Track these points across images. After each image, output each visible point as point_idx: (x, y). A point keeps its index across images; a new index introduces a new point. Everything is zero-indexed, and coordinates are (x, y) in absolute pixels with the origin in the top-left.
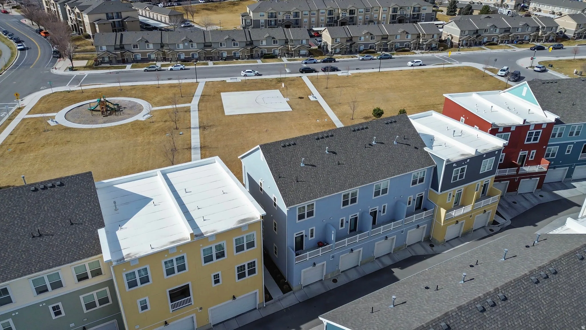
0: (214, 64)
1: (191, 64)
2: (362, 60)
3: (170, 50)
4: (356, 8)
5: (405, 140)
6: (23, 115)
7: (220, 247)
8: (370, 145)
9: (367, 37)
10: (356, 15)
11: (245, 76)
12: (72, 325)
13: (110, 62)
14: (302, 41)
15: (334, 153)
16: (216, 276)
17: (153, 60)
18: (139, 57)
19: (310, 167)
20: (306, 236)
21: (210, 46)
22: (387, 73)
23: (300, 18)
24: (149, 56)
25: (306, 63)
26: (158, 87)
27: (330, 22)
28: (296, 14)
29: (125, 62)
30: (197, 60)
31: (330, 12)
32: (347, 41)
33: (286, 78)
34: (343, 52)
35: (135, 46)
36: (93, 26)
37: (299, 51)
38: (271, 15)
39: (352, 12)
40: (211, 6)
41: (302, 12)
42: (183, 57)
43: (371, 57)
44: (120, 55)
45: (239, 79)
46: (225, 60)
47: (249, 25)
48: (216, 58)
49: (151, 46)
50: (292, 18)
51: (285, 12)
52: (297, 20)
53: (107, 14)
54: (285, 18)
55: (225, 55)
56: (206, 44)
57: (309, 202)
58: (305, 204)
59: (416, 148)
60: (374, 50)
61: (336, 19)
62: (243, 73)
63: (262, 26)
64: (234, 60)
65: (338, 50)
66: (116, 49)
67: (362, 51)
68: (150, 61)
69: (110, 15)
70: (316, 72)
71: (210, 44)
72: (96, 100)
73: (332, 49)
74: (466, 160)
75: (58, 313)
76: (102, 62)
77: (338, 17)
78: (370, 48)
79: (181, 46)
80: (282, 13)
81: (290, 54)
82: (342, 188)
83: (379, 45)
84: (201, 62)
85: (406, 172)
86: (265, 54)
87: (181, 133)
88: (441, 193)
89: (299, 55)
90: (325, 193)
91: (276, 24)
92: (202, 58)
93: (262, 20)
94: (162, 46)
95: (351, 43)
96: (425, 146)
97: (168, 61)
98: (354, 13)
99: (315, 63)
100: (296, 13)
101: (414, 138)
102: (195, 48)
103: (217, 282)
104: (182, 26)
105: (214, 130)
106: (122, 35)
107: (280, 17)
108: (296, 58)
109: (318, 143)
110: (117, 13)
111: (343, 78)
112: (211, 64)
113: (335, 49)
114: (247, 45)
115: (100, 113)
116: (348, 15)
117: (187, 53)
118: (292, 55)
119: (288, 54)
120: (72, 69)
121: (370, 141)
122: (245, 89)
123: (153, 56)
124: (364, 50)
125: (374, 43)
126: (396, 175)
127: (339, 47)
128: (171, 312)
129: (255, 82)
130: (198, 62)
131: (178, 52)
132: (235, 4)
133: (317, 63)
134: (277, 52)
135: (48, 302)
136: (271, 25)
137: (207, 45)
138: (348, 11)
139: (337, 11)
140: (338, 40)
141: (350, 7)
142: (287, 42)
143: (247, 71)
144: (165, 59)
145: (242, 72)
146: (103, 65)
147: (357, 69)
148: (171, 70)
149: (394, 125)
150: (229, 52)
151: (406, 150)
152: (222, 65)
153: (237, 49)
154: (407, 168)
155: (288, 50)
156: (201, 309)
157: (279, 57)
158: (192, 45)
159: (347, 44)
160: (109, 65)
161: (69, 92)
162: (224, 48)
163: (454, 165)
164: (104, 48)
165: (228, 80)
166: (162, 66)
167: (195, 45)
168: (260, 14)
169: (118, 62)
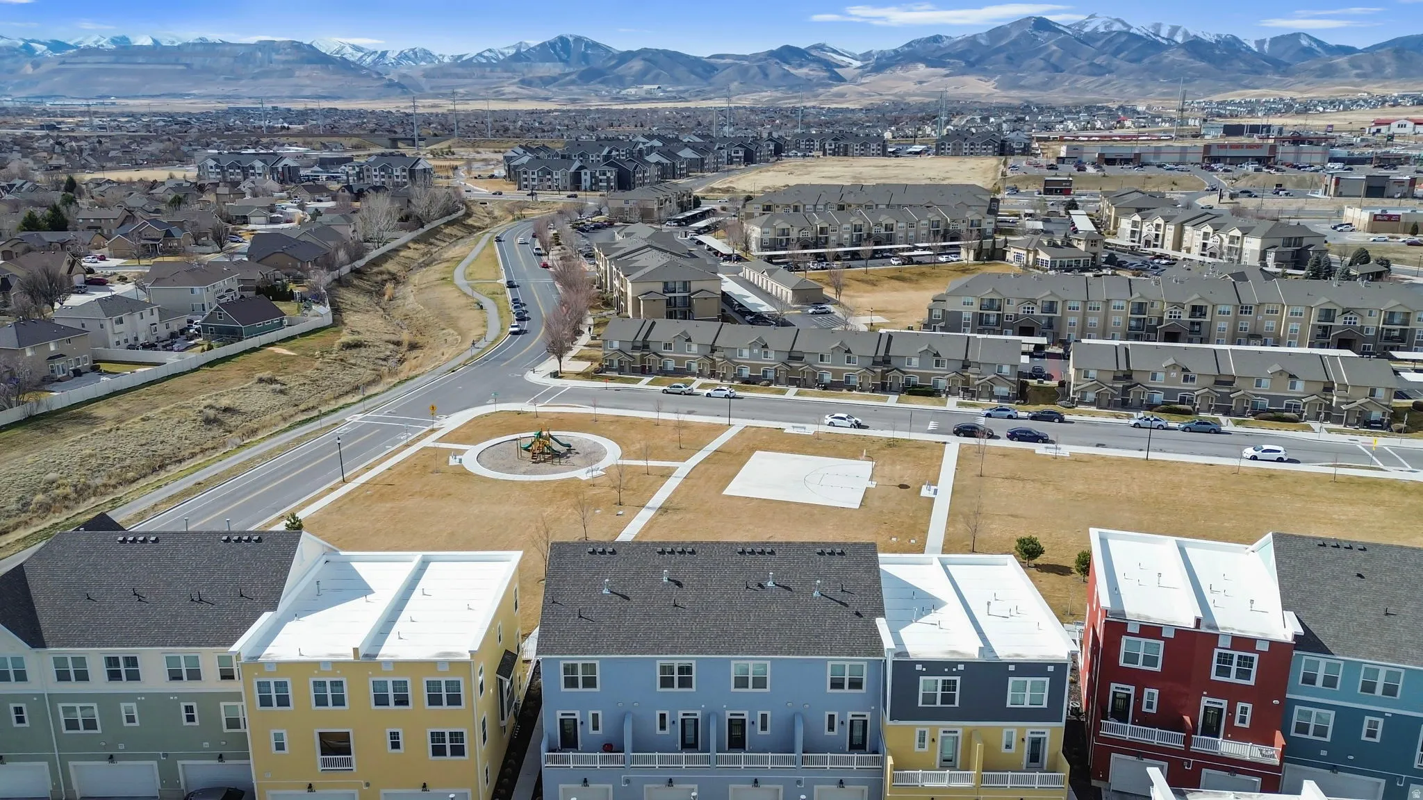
0: (797, 394)
1: (756, 388)
2: (1134, 426)
3: (724, 358)
4: (1210, 303)
5: (842, 594)
6: (428, 442)
7: (400, 686)
8: (760, 585)
9: (1173, 374)
10: (1208, 319)
11: (831, 424)
12: (206, 744)
13: (621, 370)
14: (1000, 367)
15: (679, 584)
16: (394, 735)
17: (693, 374)
18: (671, 365)
19: (618, 598)
20: (582, 723)
21: (800, 359)
22: (1165, 465)
23: (1059, 314)
24: (689, 366)
25: (988, 415)
26: (657, 424)
27: (1138, 328)
28: (1051, 307)
29: (644, 371)
30: (771, 382)
31: (1140, 308)
32: (1116, 378)
33: (909, 440)
34: (1104, 402)
35: (668, 346)
36: (636, 301)
37: (992, 387)
38: (991, 304)
39: (1197, 310)
40: (910, 273)
41: (1064, 302)
42: (746, 373)
43: (1159, 423)
44: (639, 359)
45: (810, 429)
46: (825, 388)
47: (938, 322)
48: (810, 381)
49: (695, 348)
50: (1037, 312)
51: (1023, 301)
52: (1050, 319)
53: (666, 284)
54: (1021, 313)
55: (828, 378)
56: (793, 355)
57: (589, 658)
58: (580, 660)
59: (858, 614)
60: (1189, 407)
61: (1154, 323)
62: (828, 419)
63: (966, 325)
64: (845, 391)
65: (1091, 396)
66: (634, 348)
67: (1157, 406)
68: (688, 374)
69: (671, 286)
70: (992, 436)
71: (799, 355)
72: (532, 434)
73: (1074, 393)
74: (956, 664)
75: (191, 719)
76: (609, 368)
77: (1160, 320)
78: (1182, 401)
79: (746, 353)
80: (1015, 302)
81: (969, 391)
82: (658, 648)
83: (1203, 396)
84: (779, 387)
85: (807, 654)
86: (915, 386)
87: (621, 513)
88: (891, 723)
89: (992, 396)
90: (619, 651)
91: (998, 325)
92: (782, 380)
93: (968, 313)
94: (713, 351)
95: (1128, 384)
96: (883, 615)
97: (718, 378)
98: (1205, 315)
99: (1010, 417)
100: (1052, 303)
101: (865, 595)
102: (771, 361)
103: (396, 745)
104: (810, 311)
105: (676, 517)
106: (654, 323)
107: (1009, 310)
108: (981, 401)
109: (658, 560)
110: (685, 283)
111: (1044, 459)
112: (792, 392)
113: (1083, 392)
114: (875, 363)
115: (531, 454)
116: (1185, 317)
117: (754, 368)
118: (973, 395)
119: (966, 390)
120: (555, 375)
121: (764, 579)
122: (810, 450)
123: (695, 367)
124: (1163, 403)
125: (1193, 391)
126: (781, 654)
127: (1096, 387)
128: (320, 770)
129: (840, 439)
130: (773, 386)
131: (739, 364)
132: (968, 269)
133: (1017, 418)
134: (943, 383)
135: (182, 696)
136: (987, 323)
137: (794, 357)
138: (1188, 308)
139: (1157, 306)
140: (1093, 373)
141: (1193, 299)
142: (966, 365)
143: (836, 415)
144: (713, 375)
145: (827, 416)
146: (608, 374)
147: (1098, 445)
148: (709, 395)
149: (836, 559)
150: (836, 373)
151: (834, 612)
152: (813, 397)
153: (854, 370)
154: (814, 645)
155: (967, 381)
156: (368, 785)
157: (944, 396)
158: (766, 353)
159: (1115, 385)
160: (616, 374)
161: (519, 413)
162: (827, 364)
163: (919, 667)
164: (616, 345)
165: (789, 428)
166: (703, 386)
167: (772, 355)
168: (963, 299)
169: (634, 371)
